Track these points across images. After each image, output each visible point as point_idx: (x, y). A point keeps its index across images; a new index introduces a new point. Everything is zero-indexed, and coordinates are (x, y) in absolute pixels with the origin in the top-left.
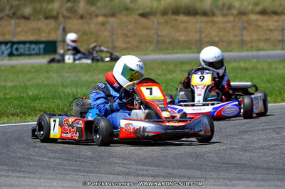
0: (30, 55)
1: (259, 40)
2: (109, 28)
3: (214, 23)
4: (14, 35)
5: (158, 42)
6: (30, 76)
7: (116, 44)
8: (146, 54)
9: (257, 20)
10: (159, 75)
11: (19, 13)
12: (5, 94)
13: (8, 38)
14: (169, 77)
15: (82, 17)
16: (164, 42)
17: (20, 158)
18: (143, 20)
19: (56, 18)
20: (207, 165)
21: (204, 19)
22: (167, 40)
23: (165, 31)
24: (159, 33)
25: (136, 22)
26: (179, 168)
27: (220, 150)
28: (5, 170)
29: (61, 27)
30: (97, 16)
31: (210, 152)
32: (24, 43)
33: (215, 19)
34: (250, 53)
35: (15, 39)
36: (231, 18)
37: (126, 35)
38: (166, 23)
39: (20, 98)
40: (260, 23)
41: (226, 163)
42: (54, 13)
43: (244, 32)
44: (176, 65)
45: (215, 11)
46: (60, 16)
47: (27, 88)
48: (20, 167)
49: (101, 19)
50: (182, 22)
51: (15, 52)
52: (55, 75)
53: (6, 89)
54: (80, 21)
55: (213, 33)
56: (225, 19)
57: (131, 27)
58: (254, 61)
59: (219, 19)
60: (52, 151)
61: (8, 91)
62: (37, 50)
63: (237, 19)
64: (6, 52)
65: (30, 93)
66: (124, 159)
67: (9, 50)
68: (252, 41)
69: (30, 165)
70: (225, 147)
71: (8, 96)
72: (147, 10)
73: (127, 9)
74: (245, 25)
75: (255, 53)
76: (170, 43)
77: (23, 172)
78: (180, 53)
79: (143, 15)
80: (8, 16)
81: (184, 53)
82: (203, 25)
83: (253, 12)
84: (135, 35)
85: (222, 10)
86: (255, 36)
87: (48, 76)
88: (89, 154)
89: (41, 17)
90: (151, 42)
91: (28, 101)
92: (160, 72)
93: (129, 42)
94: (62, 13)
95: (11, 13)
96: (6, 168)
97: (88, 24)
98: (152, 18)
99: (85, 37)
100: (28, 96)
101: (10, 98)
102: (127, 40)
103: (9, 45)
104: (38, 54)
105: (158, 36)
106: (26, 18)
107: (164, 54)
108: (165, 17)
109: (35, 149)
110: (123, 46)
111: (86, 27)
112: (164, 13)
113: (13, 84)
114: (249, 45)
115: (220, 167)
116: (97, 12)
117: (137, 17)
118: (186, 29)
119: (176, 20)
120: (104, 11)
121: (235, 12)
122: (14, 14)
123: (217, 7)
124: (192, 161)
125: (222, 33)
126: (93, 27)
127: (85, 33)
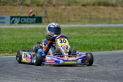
0: (29, 23)
2: (67, 11)
3: (117, 10)
4: (22, 13)
5: (90, 18)
6: (29, 33)
7: (70, 19)
8: (84, 24)
10: (90, 34)
11: (24, 3)
12: (16, 42)
13: (19, 15)
14: (95, 35)
15: (54, 6)
16: (93, 19)
17: (22, 72)
18: (83, 8)
19: (42, 6)
20: (111, 78)
21: (112, 8)
22: (94, 17)
23: (94, 13)
24: (91, 14)
25: (80, 8)
26: (97, 79)
27: (117, 71)
28: (15, 78)
29: (44, 10)
30: (61, 5)
31: (112, 72)
32: (26, 17)
33: (117, 8)
35: (22, 15)
37: (75, 15)
38: (94, 9)
39: (23, 44)
41: (120, 77)
42: (41, 4)
44: (98, 30)
46: (44, 5)
47: (27, 39)
48: (22, 77)
49: (63, 7)
50: (102, 9)
51: (22, 22)
52: (40, 33)
53: (17, 39)
54: (53, 8)
55: (117, 15)
56: (122, 8)
57: (77, 11)
59: (119, 8)
60: (38, 69)
61: (18, 40)
62: (32, 21)
64: (18, 22)
65: (28, 41)
66: (71, 74)
67: (19, 21)
69: (27, 76)
70: (119, 69)
71: (18, 43)
72: (85, 3)
73: (76, 2)
76: (96, 19)
77: (23, 79)
78: (100, 24)
79: (83, 5)
80: (19, 4)
81: (102, 24)
82: (112, 11)
84: (79, 15)
85: (121, 4)
87: (37, 33)
88: (55, 71)
89: (35, 5)
90: (87, 19)
91: (27, 45)
92: (90, 33)
93: (76, 18)
94: (45, 3)
95: (20, 3)
96: (15, 77)
97: (57, 9)
98: (87, 7)
99: (56, 15)
100: (27, 43)
101: (19, 44)
102: (75, 17)
103: (19, 18)
104: (33, 23)
105: (90, 15)
106: (28, 5)
107: (93, 24)
108: (94, 7)
109: (30, 68)
110: (74, 20)
111: (56, 11)
112: (94, 5)
113: (20, 37)
115: (117, 79)
116: (62, 3)
117: (81, 6)
118: (103, 12)
119: (99, 8)
120: (65, 3)
122: (22, 3)
123: (119, 2)
124: (104, 75)
125: (120, 15)
126: (59, 10)
127: (55, 13)
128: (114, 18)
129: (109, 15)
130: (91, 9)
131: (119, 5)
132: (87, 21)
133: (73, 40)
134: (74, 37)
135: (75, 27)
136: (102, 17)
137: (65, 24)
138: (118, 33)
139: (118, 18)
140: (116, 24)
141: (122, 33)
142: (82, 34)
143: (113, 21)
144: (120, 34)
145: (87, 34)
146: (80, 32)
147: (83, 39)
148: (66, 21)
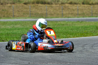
1: (69, 14)
2: (12, 8)
3: (52, 7)
5: (31, 14)
7: (15, 14)
8: (26, 18)
9: (68, 6)
15: (2, 4)
18: (25, 5)
21: (48, 5)
22: (34, 13)
23: (33, 10)
24: (31, 10)
25: (22, 6)
30: (8, 4)
31: (48, 56)
33: (52, 5)
34: (65, 19)
36: (58, 5)
37: (18, 11)
38: (34, 7)
40: (69, 7)
41: (54, 60)
43: (63, 11)
45: (53, 2)
49: (9, 5)
50: (40, 6)
54: (1, 5)
55: (52, 11)
56: (56, 6)
57: (20, 8)
58: (67, 21)
59: (54, 5)
63: (61, 6)
68: (66, 14)
72: (27, 2)
73: (19, 1)
74: (64, 8)
75: (67, 19)
76: (35, 14)
78: (39, 18)
82: (48, 8)
83: (67, 3)
84: (22, 11)
85: (55, 2)
86: (67, 12)
90: (28, 14)
92: (31, 25)
93: (19, 14)
97: (4, 7)
98: (28, 5)
99: (3, 12)
102: (19, 13)
105: (31, 12)
108: (34, 5)
110: (18, 15)
111: (3, 8)
112: (33, 3)
114: (65, 15)
116: (8, 2)
117: (23, 4)
118: (41, 9)
119: (37, 6)
120: (10, 2)
121: (60, 3)
124: (41, 59)
125: (55, 11)
126: (6, 8)
127: (3, 10)
128: (49, 13)
129: (46, 11)
130: (31, 7)
131: (53, 3)
132: (28, 16)
133: (17, 31)
134: (18, 29)
135: (19, 21)
136: (40, 13)
137: (11, 18)
138: (53, 25)
139: (53, 13)
140: (51, 18)
141: (56, 25)
142: (24, 26)
143: (49, 16)
144: (55, 26)
145: (28, 27)
146: (22, 25)
147: (25, 30)
148: (11, 16)
